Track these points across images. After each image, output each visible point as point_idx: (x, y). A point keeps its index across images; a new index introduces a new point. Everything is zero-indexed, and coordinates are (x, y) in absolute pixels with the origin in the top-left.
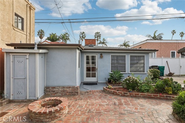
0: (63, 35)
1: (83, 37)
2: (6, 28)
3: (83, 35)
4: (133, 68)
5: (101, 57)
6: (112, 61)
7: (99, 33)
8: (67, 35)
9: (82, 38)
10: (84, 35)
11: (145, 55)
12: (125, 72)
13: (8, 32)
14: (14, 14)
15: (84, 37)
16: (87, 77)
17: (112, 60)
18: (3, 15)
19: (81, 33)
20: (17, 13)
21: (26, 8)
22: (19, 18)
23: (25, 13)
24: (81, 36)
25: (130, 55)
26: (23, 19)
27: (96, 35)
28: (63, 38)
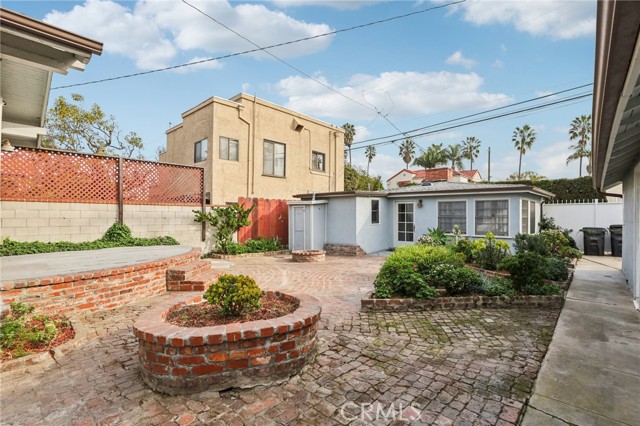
0: (454, 147)
1: (523, 140)
2: (302, 173)
3: (526, 134)
4: (482, 228)
5: (420, 205)
6: (439, 214)
8: (474, 144)
9: (520, 145)
10: (529, 135)
11: (509, 199)
12: (465, 233)
13: (304, 178)
14: (311, 153)
15: (528, 140)
16: (400, 239)
17: (440, 210)
18: (299, 160)
19: (518, 129)
20: (316, 150)
21: (329, 138)
22: (319, 156)
23: (327, 145)
24: (519, 139)
25: (474, 200)
26: (324, 155)
27: (575, 128)
28: (453, 155)
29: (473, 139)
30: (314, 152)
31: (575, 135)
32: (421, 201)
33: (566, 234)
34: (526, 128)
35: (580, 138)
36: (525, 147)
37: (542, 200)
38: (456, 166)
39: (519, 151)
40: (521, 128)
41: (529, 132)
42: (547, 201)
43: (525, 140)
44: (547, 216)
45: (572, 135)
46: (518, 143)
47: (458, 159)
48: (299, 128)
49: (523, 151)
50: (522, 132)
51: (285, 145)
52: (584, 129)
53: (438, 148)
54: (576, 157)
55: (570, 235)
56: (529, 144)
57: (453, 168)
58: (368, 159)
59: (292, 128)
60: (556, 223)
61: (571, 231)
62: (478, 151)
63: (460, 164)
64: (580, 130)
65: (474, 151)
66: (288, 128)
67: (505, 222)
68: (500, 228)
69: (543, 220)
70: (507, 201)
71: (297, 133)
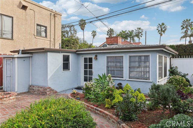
1: (161, 30)
2: (28, 37)
3: (163, 27)
5: (94, 58)
6: (107, 64)
7: (190, 20)
8: (140, 31)
9: (160, 32)
10: (164, 27)
11: (150, 54)
12: (123, 77)
13: (30, 41)
14: (36, 25)
16: (85, 81)
18: (25, 28)
19: (159, 24)
21: (50, 17)
22: (42, 27)
23: (48, 21)
24: (160, 29)
25: (128, 55)
26: (46, 27)
27: (184, 25)
28: (130, 35)
29: (140, 29)
30: (38, 25)
31: (183, 28)
32: (96, 56)
33: (184, 76)
34: (163, 24)
35: (185, 29)
36: (162, 33)
37: (171, 56)
38: (131, 40)
39: (160, 35)
40: (161, 24)
41: (164, 26)
42: (173, 56)
43: (162, 30)
44: (174, 66)
45: (182, 28)
46: (159, 31)
47: (133, 37)
48: (24, 8)
49: (161, 35)
50: (161, 26)
51: (12, 18)
52: (187, 25)
53: (124, 32)
54: (184, 37)
55: (187, 77)
56: (164, 31)
57: (130, 41)
58: (93, 37)
59: (19, 7)
60: (179, 70)
61: (187, 74)
62: (142, 34)
63: (133, 40)
64: (185, 26)
65: (140, 34)
66: (15, 6)
67: (148, 70)
68: (144, 74)
69: (171, 68)
70: (149, 56)
71: (24, 11)
